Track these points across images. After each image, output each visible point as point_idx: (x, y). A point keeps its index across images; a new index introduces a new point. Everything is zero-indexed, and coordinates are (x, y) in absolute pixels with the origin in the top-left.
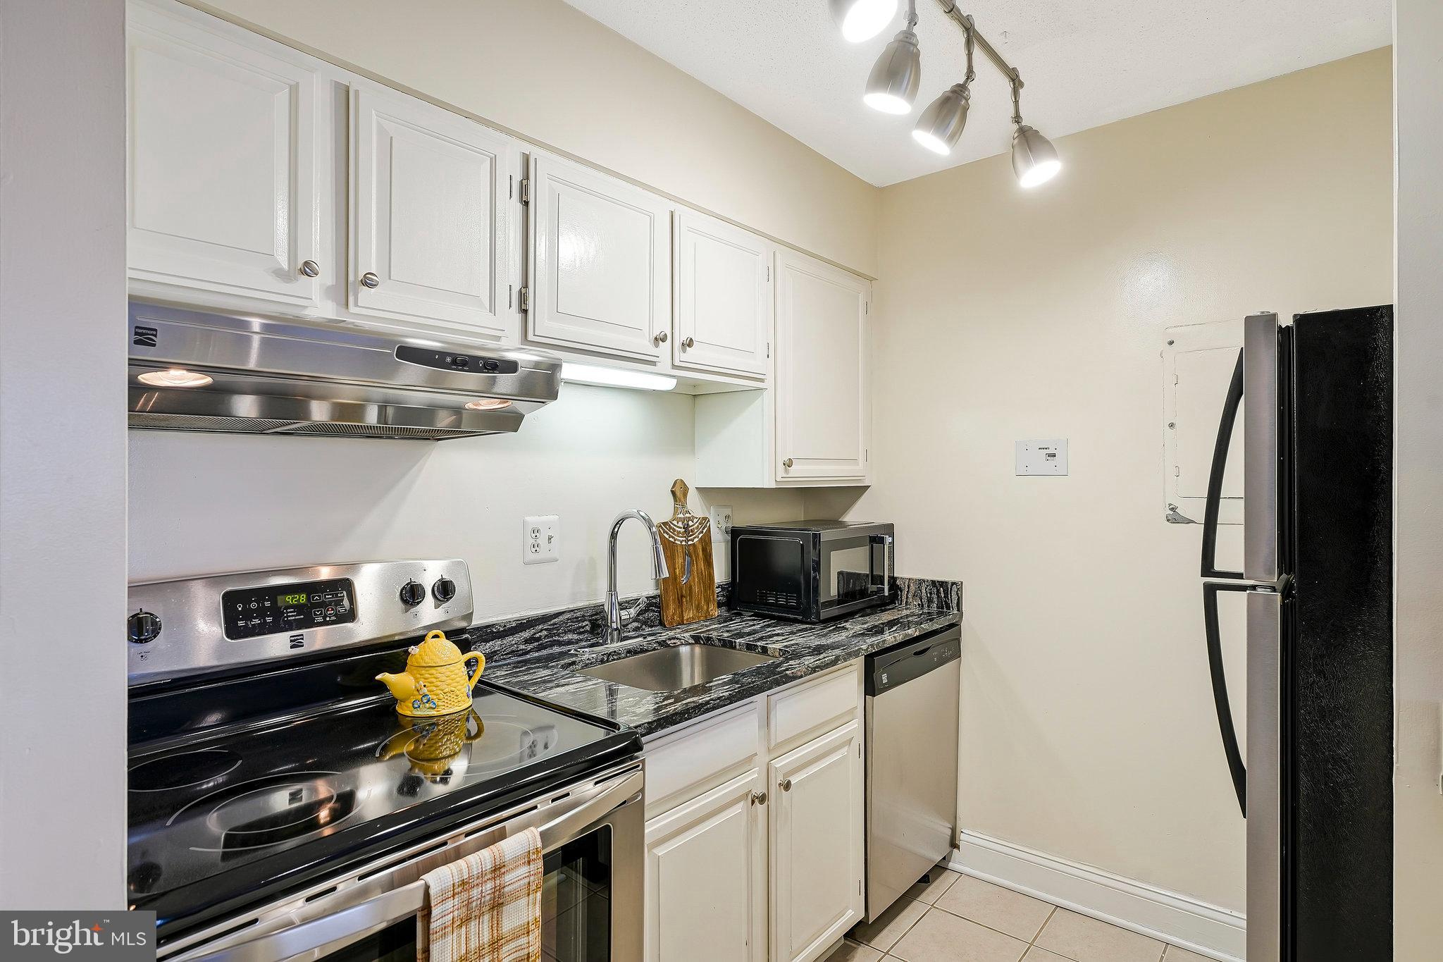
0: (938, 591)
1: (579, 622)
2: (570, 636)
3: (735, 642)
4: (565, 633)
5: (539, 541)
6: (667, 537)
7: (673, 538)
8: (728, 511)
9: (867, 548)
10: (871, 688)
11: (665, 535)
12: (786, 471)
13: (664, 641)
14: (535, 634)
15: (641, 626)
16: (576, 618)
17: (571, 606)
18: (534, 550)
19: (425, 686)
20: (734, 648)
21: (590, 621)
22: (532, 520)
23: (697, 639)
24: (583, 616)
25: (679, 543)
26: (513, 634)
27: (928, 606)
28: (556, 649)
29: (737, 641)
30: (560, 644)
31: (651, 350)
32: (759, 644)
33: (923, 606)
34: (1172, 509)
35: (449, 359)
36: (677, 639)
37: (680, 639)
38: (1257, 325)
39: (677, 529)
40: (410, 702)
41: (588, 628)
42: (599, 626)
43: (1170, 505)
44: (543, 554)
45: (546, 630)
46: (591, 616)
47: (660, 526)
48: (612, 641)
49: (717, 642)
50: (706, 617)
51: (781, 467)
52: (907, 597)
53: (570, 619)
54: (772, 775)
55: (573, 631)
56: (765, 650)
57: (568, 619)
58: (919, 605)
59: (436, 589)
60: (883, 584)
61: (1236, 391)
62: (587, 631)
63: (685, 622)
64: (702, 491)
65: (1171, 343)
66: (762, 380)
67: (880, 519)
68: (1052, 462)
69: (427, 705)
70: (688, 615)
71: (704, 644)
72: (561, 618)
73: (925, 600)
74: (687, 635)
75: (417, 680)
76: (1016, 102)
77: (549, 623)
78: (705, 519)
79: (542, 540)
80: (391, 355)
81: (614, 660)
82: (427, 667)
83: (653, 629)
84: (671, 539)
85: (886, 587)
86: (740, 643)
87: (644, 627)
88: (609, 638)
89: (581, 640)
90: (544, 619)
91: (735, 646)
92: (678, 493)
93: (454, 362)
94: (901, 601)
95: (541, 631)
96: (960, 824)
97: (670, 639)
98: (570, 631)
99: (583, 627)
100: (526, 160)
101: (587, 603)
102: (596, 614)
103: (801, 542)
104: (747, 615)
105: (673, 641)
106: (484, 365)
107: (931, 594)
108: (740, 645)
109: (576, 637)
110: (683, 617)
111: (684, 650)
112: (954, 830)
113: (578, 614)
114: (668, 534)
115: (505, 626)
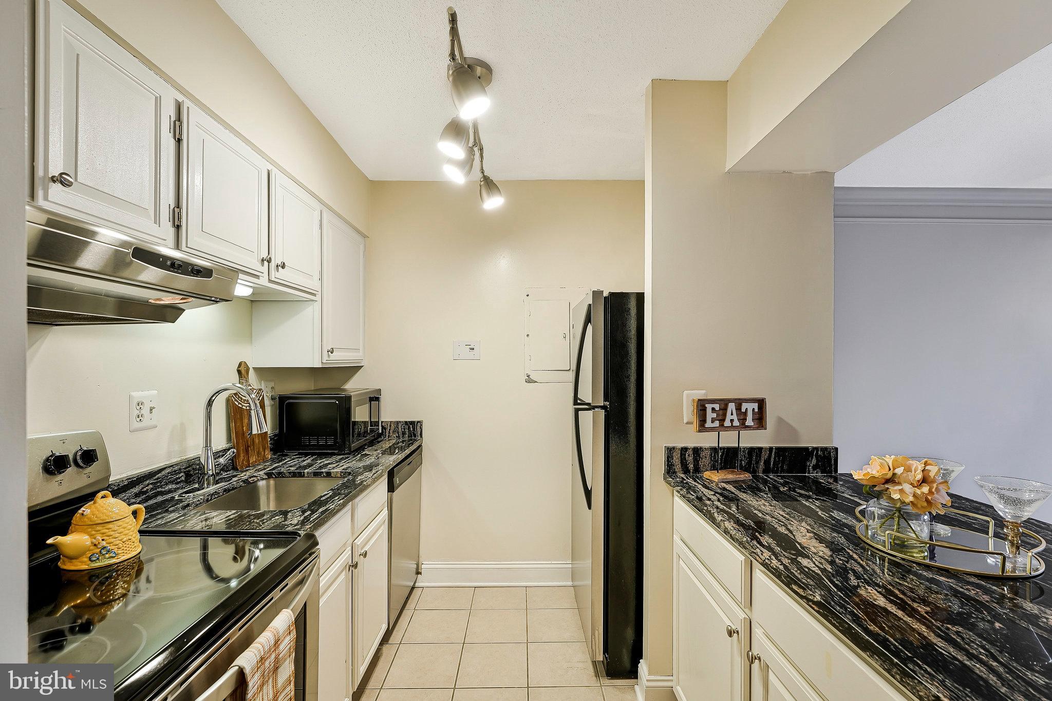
0: (409, 428)
1: (176, 474)
2: (170, 486)
3: (304, 472)
4: (167, 484)
5: (142, 412)
6: (237, 404)
7: (241, 404)
8: (272, 384)
9: (367, 406)
10: (391, 488)
11: (236, 402)
12: (329, 356)
13: (247, 480)
14: (143, 488)
15: (220, 472)
16: (174, 471)
17: (168, 463)
18: (138, 419)
19: (103, 540)
20: (303, 476)
21: (184, 472)
22: (137, 395)
23: (269, 475)
24: (180, 469)
25: (245, 408)
26: (125, 491)
27: (403, 437)
28: (160, 499)
29: (306, 471)
30: (162, 493)
31: (259, 268)
32: (323, 470)
33: (399, 436)
34: (528, 376)
35: (169, 263)
36: (255, 477)
37: (257, 477)
38: (597, 294)
39: (243, 398)
40: (86, 557)
41: (183, 478)
42: (191, 475)
43: (527, 374)
44: (146, 422)
45: (151, 484)
46: (185, 468)
47: (233, 396)
48: (208, 484)
49: (287, 475)
50: (264, 460)
51: (325, 353)
52: (389, 433)
53: (170, 473)
54: (355, 549)
55: (172, 482)
56: (329, 474)
57: (168, 473)
58: (397, 436)
59: (78, 458)
60: (378, 426)
61: (588, 320)
62: (183, 480)
63: (251, 465)
64: (258, 370)
65: (528, 296)
66: (314, 295)
67: (374, 386)
68: (472, 352)
69: (107, 555)
70: (253, 459)
71: (276, 477)
72: (163, 473)
73: (400, 433)
74: (262, 473)
75: (91, 536)
76: (482, 161)
77: (154, 478)
78: (260, 390)
79: (145, 411)
80: (128, 253)
81: (216, 498)
82: (104, 523)
83: (228, 473)
84: (240, 405)
85: (380, 428)
86: (308, 473)
87: (222, 472)
88: (206, 483)
89: (178, 488)
90: (151, 475)
91: (304, 475)
92: (243, 372)
93: (173, 265)
94: (385, 435)
95: (147, 486)
96: (421, 560)
97: (250, 478)
98: (170, 482)
99: (179, 478)
100: (179, 107)
101: (179, 459)
102: (189, 467)
103: (337, 402)
104: (293, 454)
105: (252, 479)
106: (192, 270)
107: (404, 429)
108: (308, 474)
109: (174, 486)
110: (249, 462)
111: (262, 483)
112: (418, 565)
113: (176, 468)
114: (238, 402)
115: (119, 485)
